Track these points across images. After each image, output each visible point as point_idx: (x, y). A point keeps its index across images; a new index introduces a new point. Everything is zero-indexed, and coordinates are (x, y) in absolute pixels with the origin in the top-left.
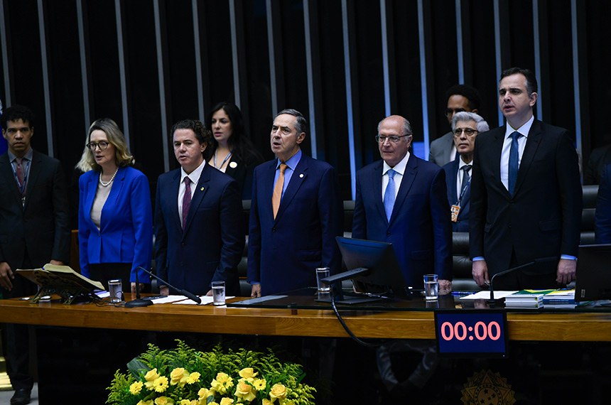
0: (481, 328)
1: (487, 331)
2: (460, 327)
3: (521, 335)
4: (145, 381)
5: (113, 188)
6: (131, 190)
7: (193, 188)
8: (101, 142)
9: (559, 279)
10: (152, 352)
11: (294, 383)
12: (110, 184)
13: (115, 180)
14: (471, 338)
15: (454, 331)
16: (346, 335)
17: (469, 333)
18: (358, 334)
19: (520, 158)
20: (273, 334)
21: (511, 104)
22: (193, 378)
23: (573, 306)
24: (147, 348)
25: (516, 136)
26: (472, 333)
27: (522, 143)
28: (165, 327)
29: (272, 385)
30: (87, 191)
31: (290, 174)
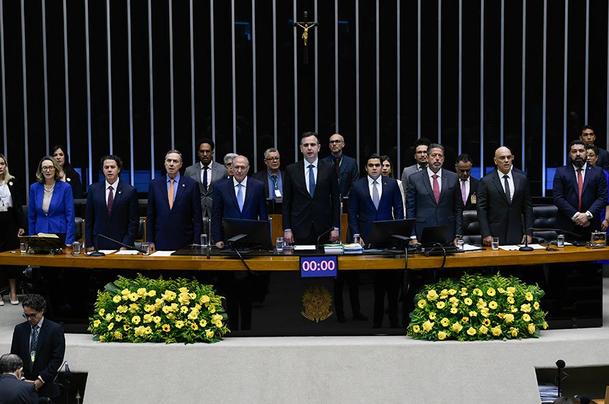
0: (324, 264)
1: (328, 265)
2: (313, 264)
3: (343, 267)
4: (122, 295)
5: (54, 193)
6: (65, 193)
7: (114, 192)
8: (50, 167)
9: (332, 239)
10: (122, 281)
11: (213, 295)
12: (51, 190)
13: (55, 188)
14: (319, 269)
15: (309, 266)
16: (246, 269)
17: (318, 267)
18: (252, 268)
19: (316, 180)
20: (200, 269)
21: (312, 151)
22: (152, 293)
23: (361, 252)
24: (118, 278)
25: (311, 167)
26: (320, 267)
27: (315, 171)
28: (129, 266)
29: (201, 295)
30: (37, 194)
31: (177, 184)
